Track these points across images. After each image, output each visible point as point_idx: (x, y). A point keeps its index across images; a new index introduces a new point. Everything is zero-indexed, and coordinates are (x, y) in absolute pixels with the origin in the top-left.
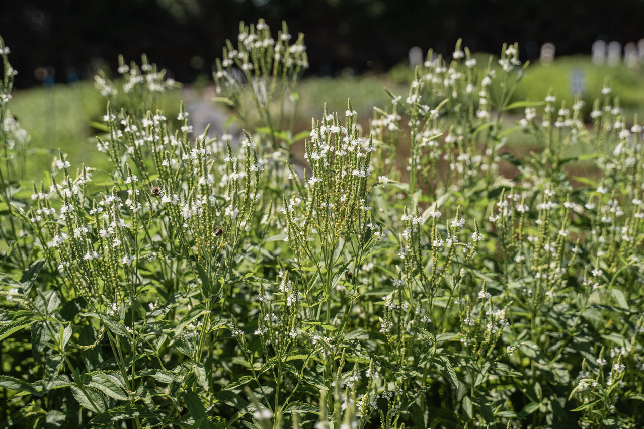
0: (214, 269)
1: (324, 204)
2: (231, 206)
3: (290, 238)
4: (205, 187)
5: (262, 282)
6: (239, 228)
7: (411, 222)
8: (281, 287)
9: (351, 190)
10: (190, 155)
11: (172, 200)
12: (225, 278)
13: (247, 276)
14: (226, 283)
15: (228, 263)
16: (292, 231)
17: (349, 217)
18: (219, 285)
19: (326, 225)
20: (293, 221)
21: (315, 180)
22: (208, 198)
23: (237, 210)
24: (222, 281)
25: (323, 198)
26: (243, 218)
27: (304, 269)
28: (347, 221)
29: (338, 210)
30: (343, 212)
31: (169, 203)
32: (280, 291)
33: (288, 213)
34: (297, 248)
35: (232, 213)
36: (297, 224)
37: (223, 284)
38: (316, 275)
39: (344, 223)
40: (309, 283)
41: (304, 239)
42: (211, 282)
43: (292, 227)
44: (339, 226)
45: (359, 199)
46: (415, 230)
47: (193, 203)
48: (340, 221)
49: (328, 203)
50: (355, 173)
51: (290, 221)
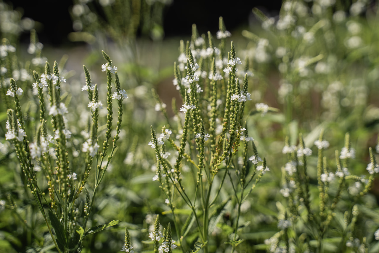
0: (71, 216)
1: (199, 135)
2: (90, 141)
3: (160, 176)
4: (57, 119)
5: (128, 228)
6: (100, 168)
7: (296, 154)
8: (151, 236)
9: (229, 119)
10: (40, 82)
11: (17, 135)
12: (84, 228)
13: (112, 224)
14: (86, 234)
15: (88, 209)
16: (162, 168)
17: (228, 150)
18: (77, 236)
19: (202, 159)
20: (164, 156)
21: (188, 107)
22: (61, 131)
23: (97, 145)
24: (81, 231)
25: (197, 128)
26: (104, 155)
27: (177, 211)
28: (226, 154)
29: (214, 143)
30: (221, 145)
31: (15, 139)
32: (150, 239)
33: (157, 147)
34: (169, 188)
35: (91, 149)
36: (167, 160)
37: (82, 236)
38: (191, 219)
39: (222, 157)
40: (183, 228)
41: (177, 177)
42: (68, 234)
43: (163, 164)
44: (216, 160)
45: (239, 128)
46: (301, 163)
47: (42, 139)
48: (216, 154)
49: (203, 134)
50: (235, 97)
51: (159, 156)
